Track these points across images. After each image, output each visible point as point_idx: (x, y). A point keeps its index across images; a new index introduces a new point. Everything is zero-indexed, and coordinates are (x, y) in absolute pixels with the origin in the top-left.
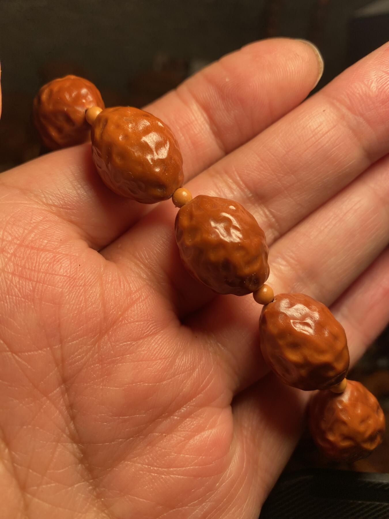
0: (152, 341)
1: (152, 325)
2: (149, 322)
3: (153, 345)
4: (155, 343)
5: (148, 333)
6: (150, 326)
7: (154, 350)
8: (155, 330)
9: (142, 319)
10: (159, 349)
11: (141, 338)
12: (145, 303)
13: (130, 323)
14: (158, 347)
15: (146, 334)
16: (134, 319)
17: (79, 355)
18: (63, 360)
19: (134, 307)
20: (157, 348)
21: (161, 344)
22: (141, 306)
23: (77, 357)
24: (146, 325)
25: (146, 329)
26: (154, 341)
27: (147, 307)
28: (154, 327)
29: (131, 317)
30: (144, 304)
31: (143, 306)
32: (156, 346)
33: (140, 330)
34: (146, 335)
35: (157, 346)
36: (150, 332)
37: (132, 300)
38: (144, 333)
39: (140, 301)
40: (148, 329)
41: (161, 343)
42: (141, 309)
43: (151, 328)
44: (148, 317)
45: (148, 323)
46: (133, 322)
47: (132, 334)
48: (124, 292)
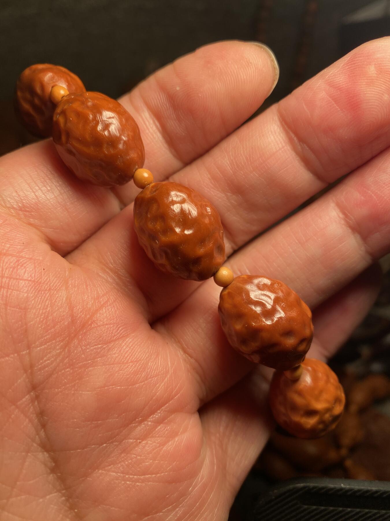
3: (124, 348)
4: (126, 346)
6: (120, 329)
7: (126, 353)
8: (126, 332)
9: (111, 322)
10: (130, 353)
12: (114, 306)
14: (129, 350)
16: (103, 322)
17: (48, 360)
18: (32, 366)
19: (102, 310)
20: (128, 351)
21: (132, 347)
25: (116, 332)
26: (126, 344)
27: (115, 310)
30: (112, 307)
31: (112, 309)
33: (110, 332)
34: (116, 338)
35: (128, 349)
36: (120, 335)
39: (109, 304)
40: (118, 332)
41: (132, 346)
42: (109, 312)
44: (117, 320)
45: (117, 326)
47: (102, 337)
48: (92, 295)
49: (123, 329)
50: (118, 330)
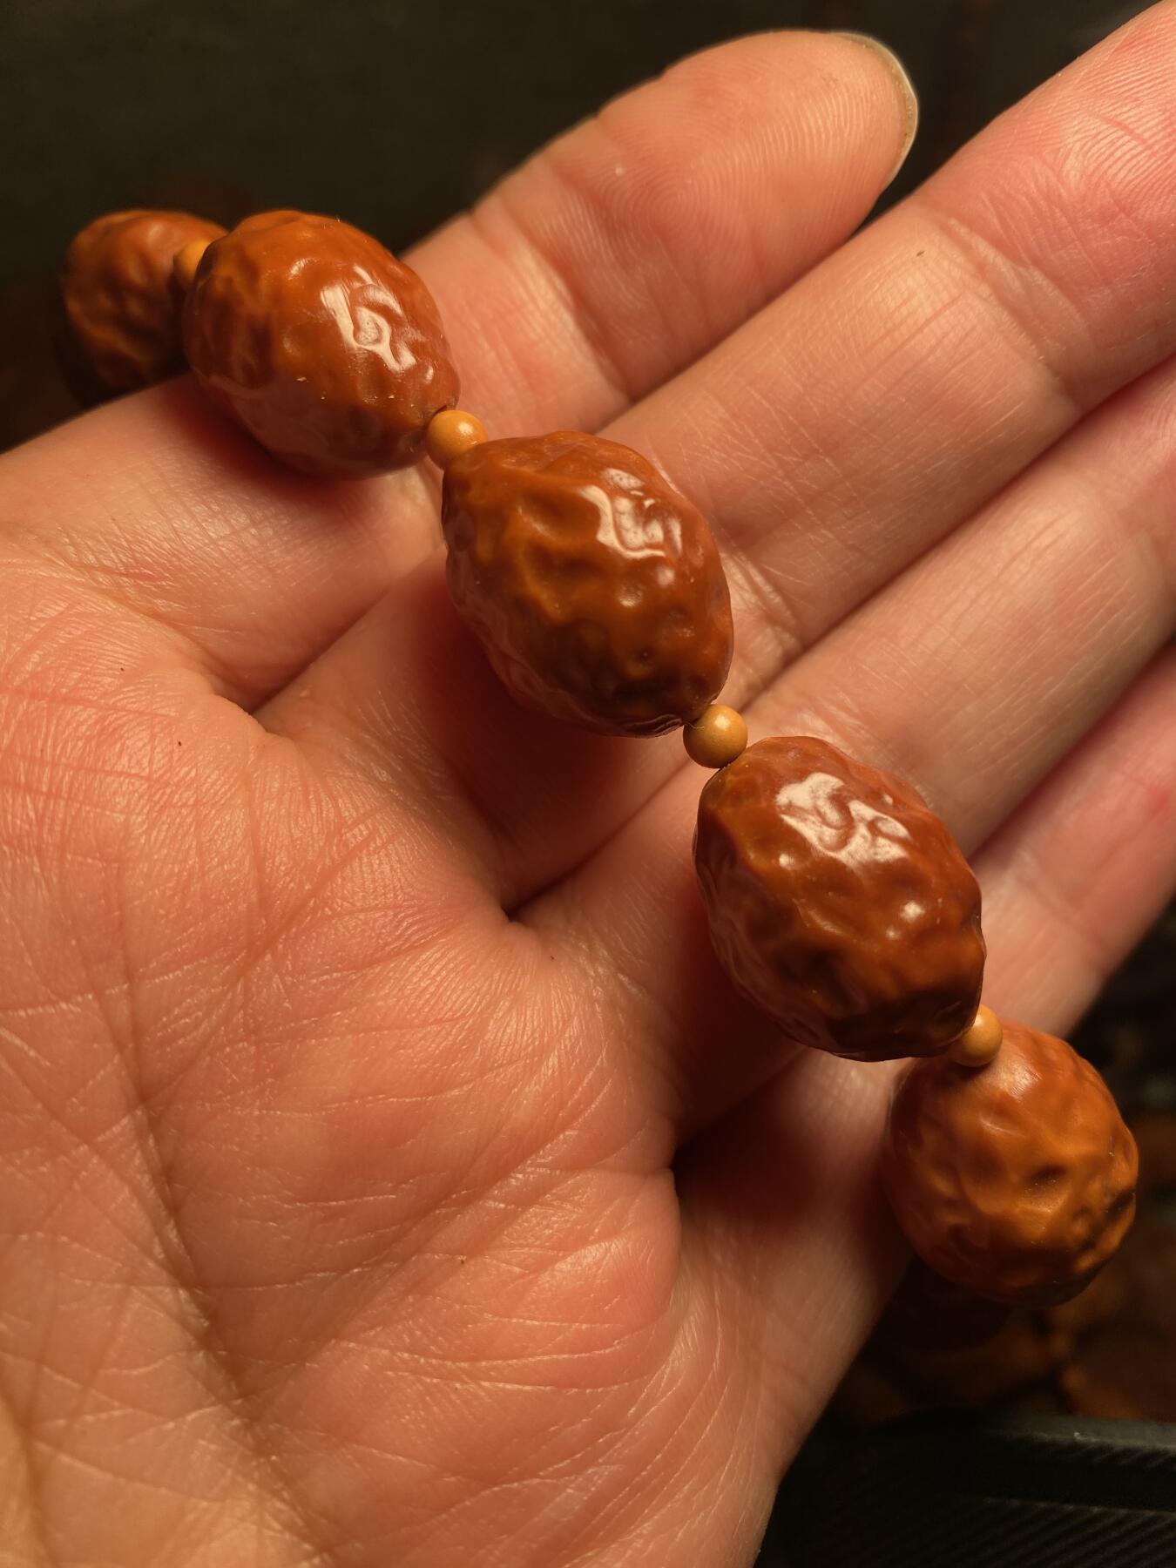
0: (413, 969)
1: (409, 920)
2: (400, 912)
3: (415, 979)
4: (420, 974)
5: (397, 944)
7: (419, 997)
9: (377, 902)
10: (432, 994)
11: (378, 961)
14: (429, 986)
15: (392, 947)
19: (352, 868)
22: (376, 866)
23: (183, 1021)
24: (391, 921)
25: (392, 933)
26: (419, 968)
27: (392, 866)
28: (416, 927)
29: (344, 899)
31: (380, 864)
32: (423, 985)
33: (373, 935)
34: (390, 951)
35: (428, 982)
37: (345, 845)
38: (386, 944)
39: (371, 849)
40: (397, 934)
42: (373, 873)
43: (407, 928)
44: (396, 896)
45: (396, 915)
47: (347, 950)
48: (320, 822)
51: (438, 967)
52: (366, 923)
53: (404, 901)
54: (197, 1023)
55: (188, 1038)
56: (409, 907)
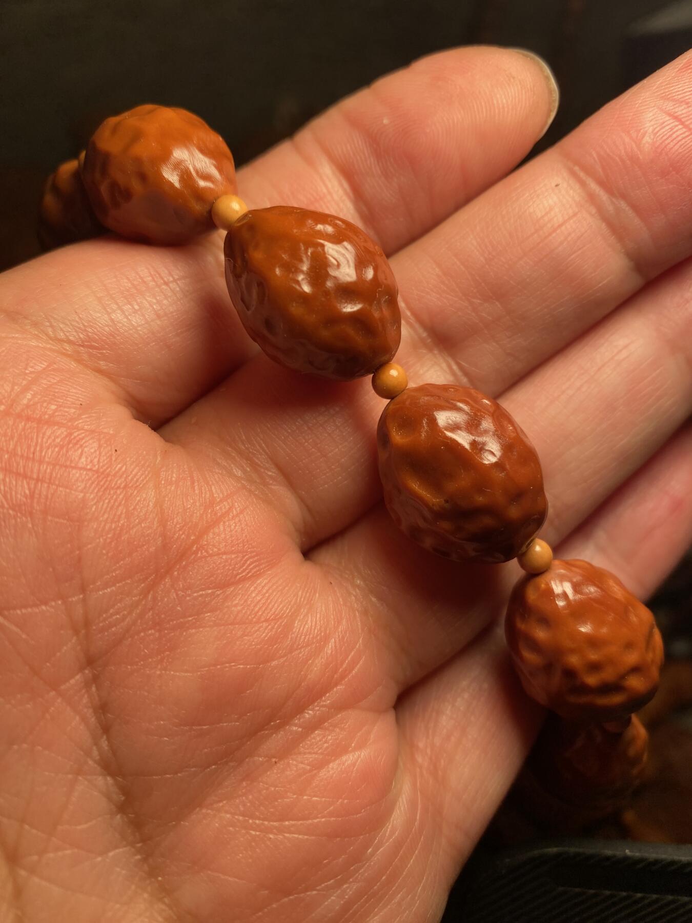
0: (252, 588)
1: (251, 560)
2: (246, 555)
3: (254, 595)
4: (256, 592)
5: (244, 574)
6: (248, 562)
7: (255, 606)
8: (257, 568)
9: (233, 549)
10: (264, 604)
11: (232, 584)
12: (240, 521)
13: (211, 556)
14: (261, 599)
15: (241, 576)
16: (219, 549)
17: (117, 613)
18: (87, 623)
19: (219, 527)
20: (260, 601)
21: (267, 595)
22: (232, 527)
23: (114, 617)
24: (241, 560)
25: (241, 567)
26: (256, 588)
27: (242, 528)
29: (214, 546)
30: (236, 522)
31: (235, 526)
32: (258, 598)
33: (230, 568)
34: (239, 578)
35: (261, 597)
36: (248, 573)
37: (216, 514)
38: (238, 574)
39: (230, 517)
40: (244, 568)
41: (267, 591)
42: (231, 531)
43: (250, 565)
44: (244, 546)
45: (243, 557)
46: (219, 554)
47: (215, 576)
48: (201, 499)
49: (252, 563)
50: (244, 564)
51: (266, 588)
52: (226, 561)
53: (249, 548)
54: (124, 618)
55: (118, 627)
56: (251, 552)
